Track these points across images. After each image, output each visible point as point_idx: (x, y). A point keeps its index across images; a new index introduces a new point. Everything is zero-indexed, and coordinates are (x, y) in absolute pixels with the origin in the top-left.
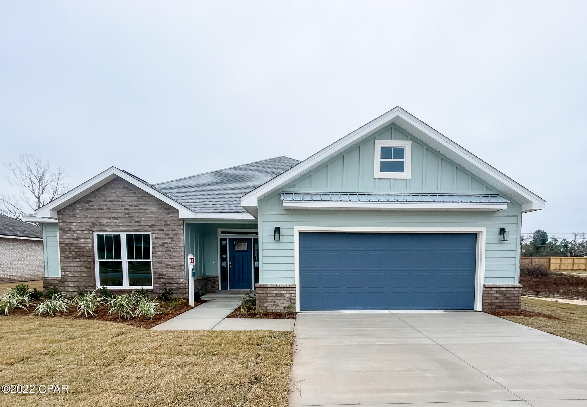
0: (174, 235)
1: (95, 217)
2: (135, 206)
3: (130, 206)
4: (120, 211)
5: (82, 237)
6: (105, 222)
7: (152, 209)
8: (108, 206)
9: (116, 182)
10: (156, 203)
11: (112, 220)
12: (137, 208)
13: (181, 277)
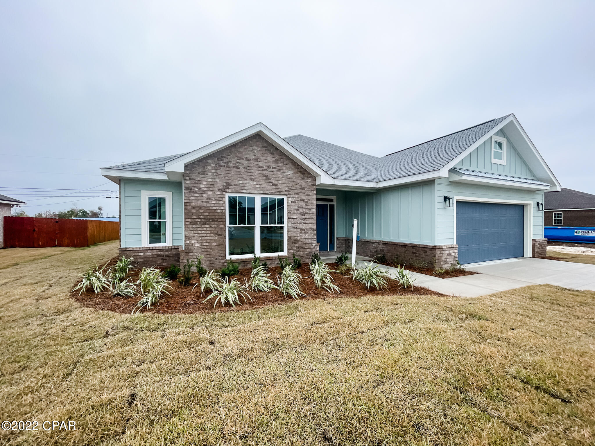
0: (308, 200)
1: (230, 176)
2: (273, 168)
3: (268, 167)
4: (257, 172)
5: (213, 198)
6: (241, 182)
7: (289, 172)
8: (245, 164)
9: (254, 140)
10: (293, 167)
11: (248, 181)
12: (275, 170)
13: (313, 242)
